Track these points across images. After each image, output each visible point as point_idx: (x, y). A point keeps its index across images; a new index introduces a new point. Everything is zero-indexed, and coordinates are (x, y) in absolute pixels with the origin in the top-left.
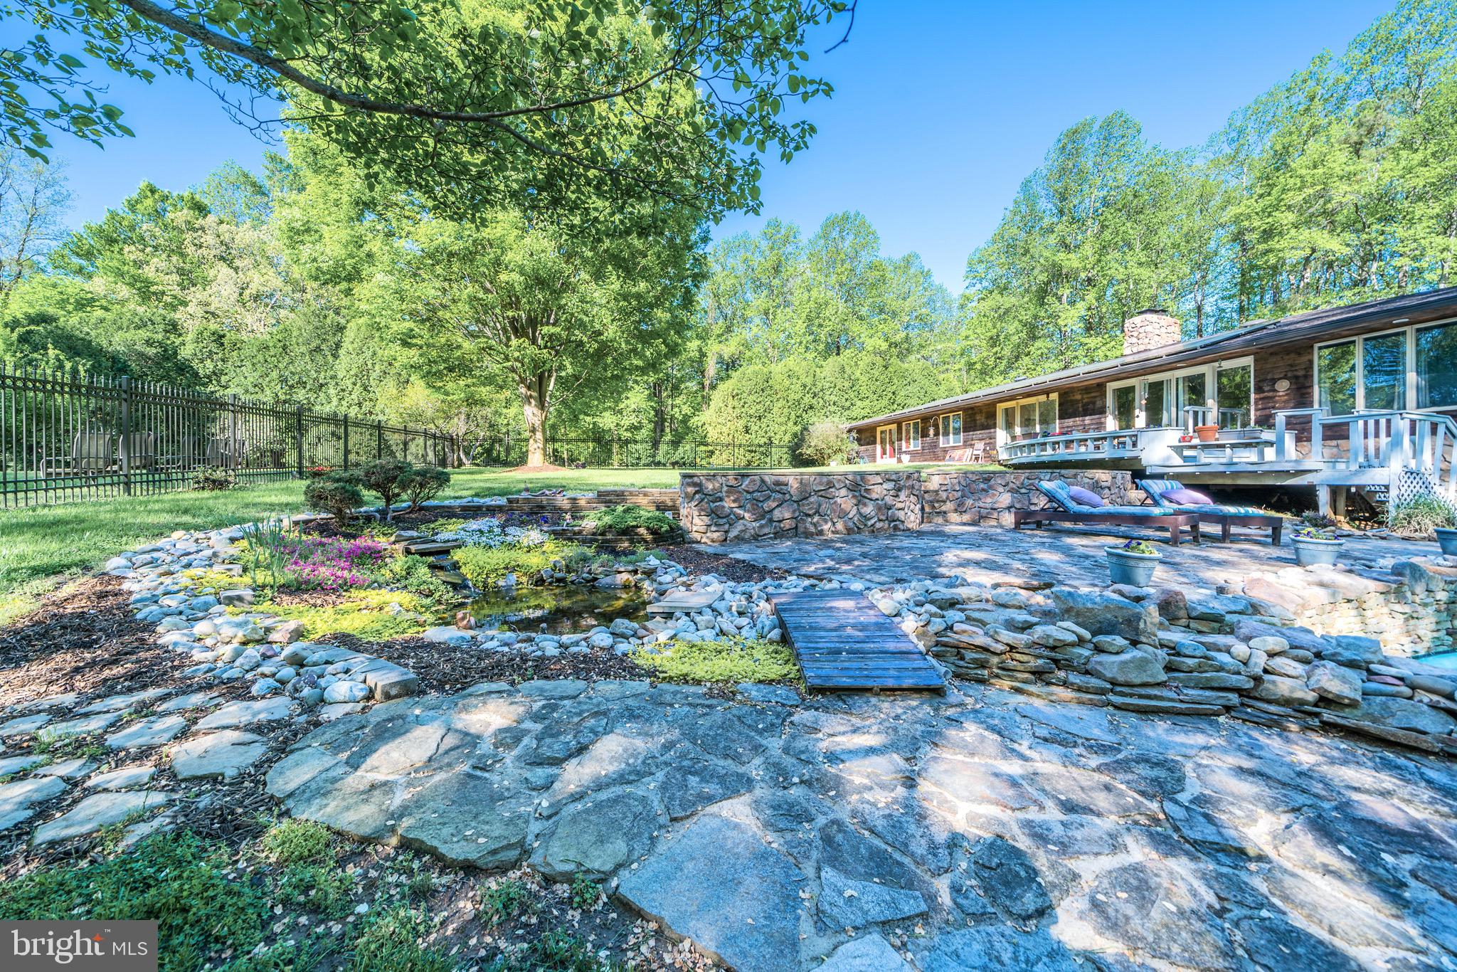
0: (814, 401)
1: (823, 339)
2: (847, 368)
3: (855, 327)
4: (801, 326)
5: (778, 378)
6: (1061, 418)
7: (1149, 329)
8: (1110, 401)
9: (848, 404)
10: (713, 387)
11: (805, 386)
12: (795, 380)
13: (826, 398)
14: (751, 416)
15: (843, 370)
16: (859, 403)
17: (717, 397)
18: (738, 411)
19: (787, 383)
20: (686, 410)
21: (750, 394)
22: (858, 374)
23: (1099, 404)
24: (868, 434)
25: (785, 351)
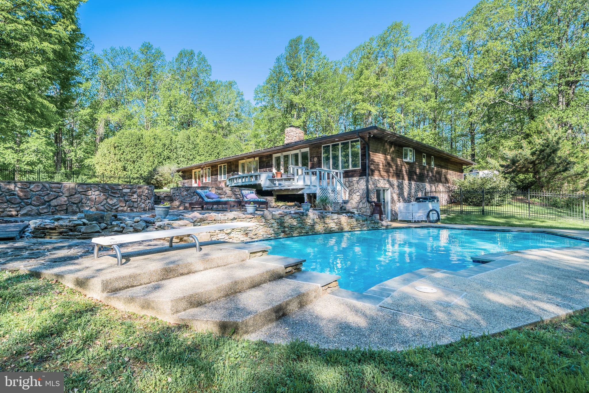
0: (171, 154)
1: (179, 119)
2: (191, 138)
3: (197, 116)
4: (163, 110)
5: (147, 139)
6: (260, 168)
7: (292, 133)
8: (274, 162)
9: (191, 157)
10: (102, 140)
11: (165, 145)
12: (158, 141)
13: (178, 153)
14: (127, 160)
15: (189, 138)
16: (198, 157)
17: (103, 147)
18: (118, 157)
19: (153, 142)
20: (80, 154)
21: (127, 146)
22: (198, 141)
23: (270, 163)
24: (189, 174)
25: (154, 123)
